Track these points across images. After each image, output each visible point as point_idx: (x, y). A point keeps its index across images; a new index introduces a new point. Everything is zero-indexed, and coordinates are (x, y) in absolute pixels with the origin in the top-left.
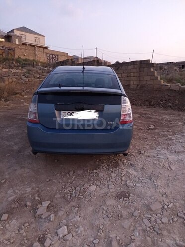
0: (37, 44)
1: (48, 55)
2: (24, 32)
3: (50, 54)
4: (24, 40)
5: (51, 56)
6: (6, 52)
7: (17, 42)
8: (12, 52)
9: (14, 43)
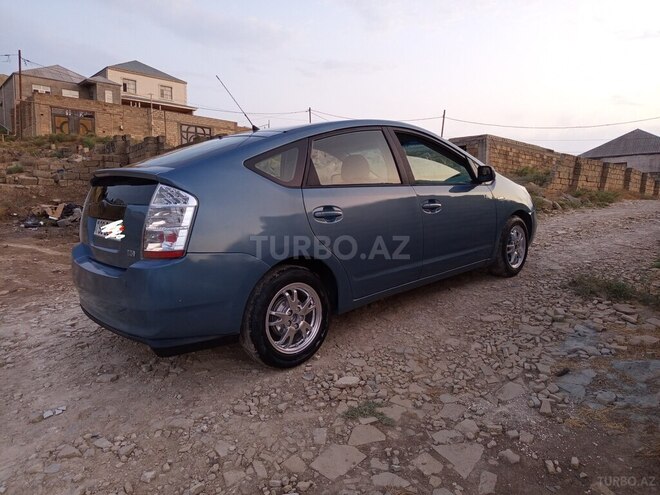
0: (166, 101)
1: (185, 128)
2: (133, 72)
3: (190, 126)
4: (133, 92)
5: (192, 129)
6: (72, 122)
7: (109, 97)
8: (88, 122)
9: (99, 99)
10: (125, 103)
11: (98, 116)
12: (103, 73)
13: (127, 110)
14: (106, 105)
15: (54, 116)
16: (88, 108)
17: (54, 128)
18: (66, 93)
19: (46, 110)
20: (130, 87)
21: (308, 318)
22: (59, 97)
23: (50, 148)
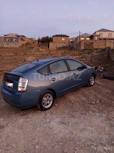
6: (88, 45)
7: (96, 38)
8: (91, 45)
9: (94, 39)
10: (100, 39)
11: (94, 43)
12: (95, 33)
13: (100, 41)
14: (96, 40)
15: (85, 44)
16: (92, 42)
17: (85, 47)
18: (87, 39)
19: (83, 43)
20: (101, 35)
21: (50, 101)
22: (86, 40)
23: (85, 52)
